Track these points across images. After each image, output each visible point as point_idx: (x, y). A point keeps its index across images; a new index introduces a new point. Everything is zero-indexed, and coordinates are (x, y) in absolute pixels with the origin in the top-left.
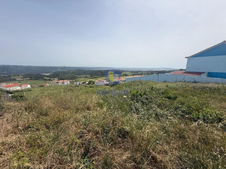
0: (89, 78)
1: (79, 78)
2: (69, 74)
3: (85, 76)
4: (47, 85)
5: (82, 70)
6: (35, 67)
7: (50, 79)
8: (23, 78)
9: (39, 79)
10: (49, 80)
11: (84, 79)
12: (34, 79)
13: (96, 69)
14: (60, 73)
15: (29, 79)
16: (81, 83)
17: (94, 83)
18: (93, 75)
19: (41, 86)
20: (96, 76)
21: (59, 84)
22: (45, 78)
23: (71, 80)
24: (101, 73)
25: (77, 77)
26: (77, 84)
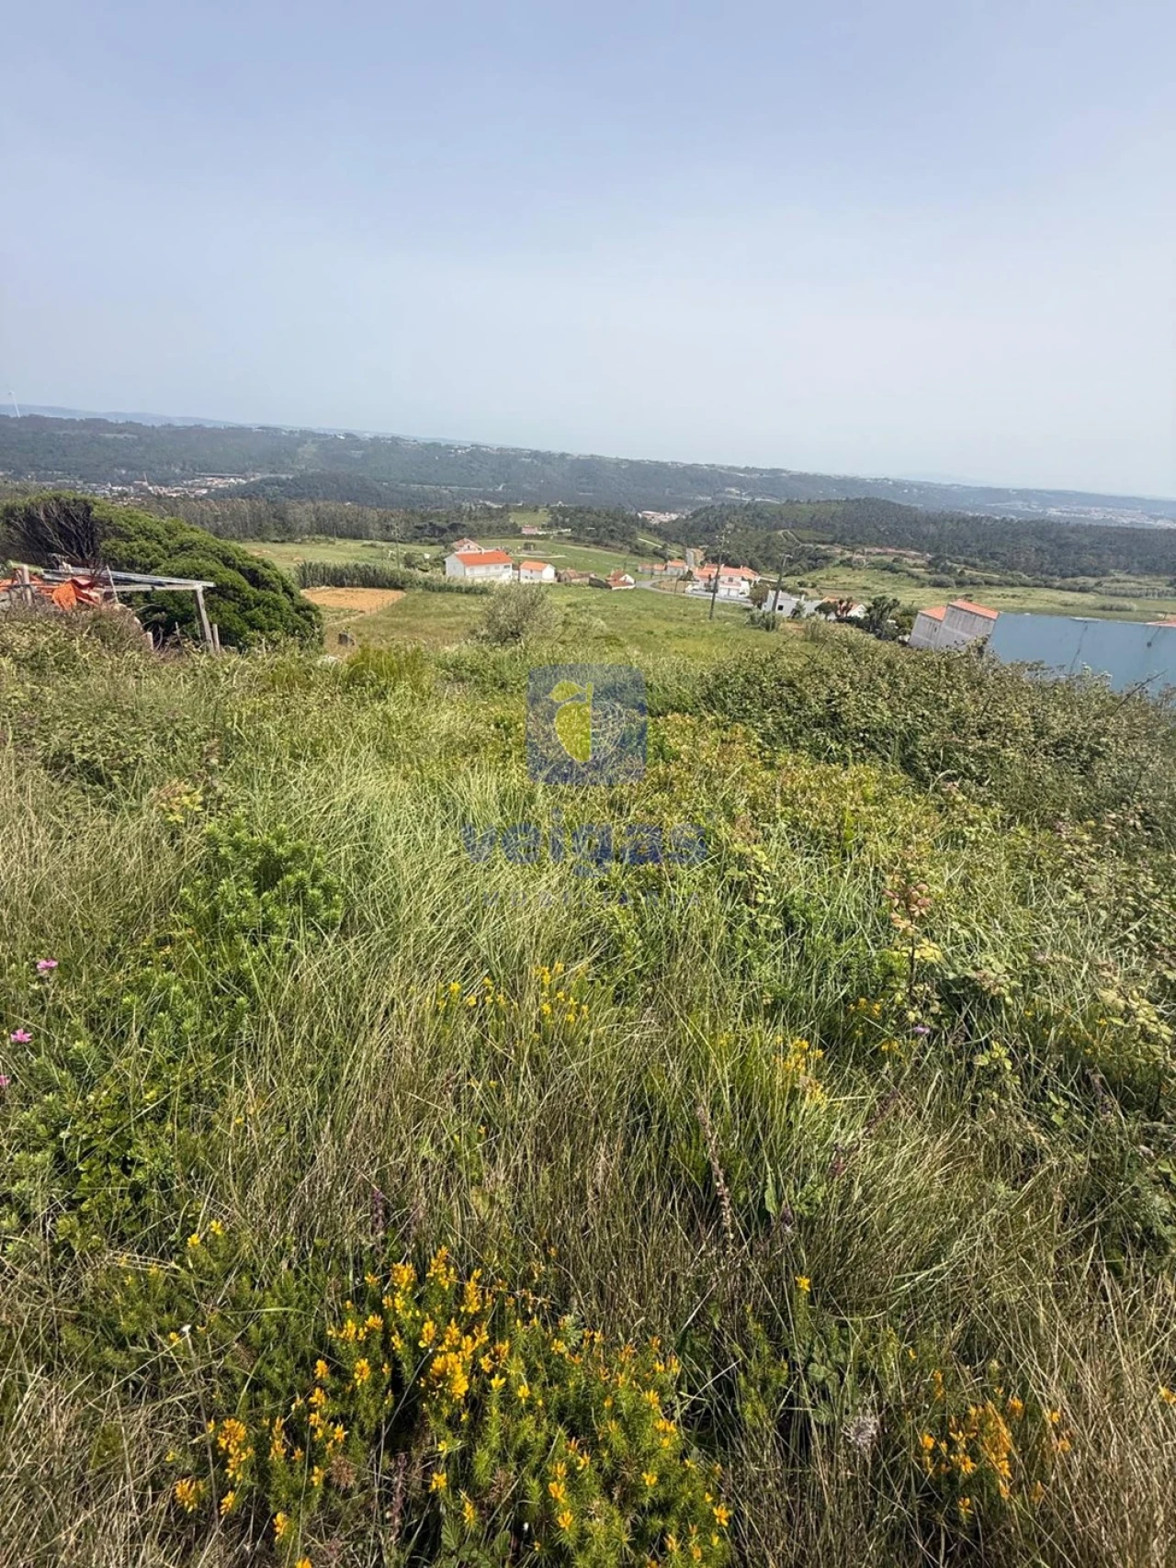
0: (910, 579)
1: (837, 571)
2: (780, 532)
3: (888, 559)
4: (624, 583)
5: (886, 506)
6: (618, 463)
7: (664, 547)
8: (550, 526)
9: (611, 543)
10: (656, 553)
11: (868, 584)
12: (588, 538)
14: (736, 513)
15: (569, 538)
16: (810, 607)
17: (911, 623)
18: (962, 558)
19: (596, 584)
20: (986, 569)
21: (690, 588)
22: (642, 539)
23: (778, 570)
24: (1045, 546)
25: (826, 558)
26: (781, 608)
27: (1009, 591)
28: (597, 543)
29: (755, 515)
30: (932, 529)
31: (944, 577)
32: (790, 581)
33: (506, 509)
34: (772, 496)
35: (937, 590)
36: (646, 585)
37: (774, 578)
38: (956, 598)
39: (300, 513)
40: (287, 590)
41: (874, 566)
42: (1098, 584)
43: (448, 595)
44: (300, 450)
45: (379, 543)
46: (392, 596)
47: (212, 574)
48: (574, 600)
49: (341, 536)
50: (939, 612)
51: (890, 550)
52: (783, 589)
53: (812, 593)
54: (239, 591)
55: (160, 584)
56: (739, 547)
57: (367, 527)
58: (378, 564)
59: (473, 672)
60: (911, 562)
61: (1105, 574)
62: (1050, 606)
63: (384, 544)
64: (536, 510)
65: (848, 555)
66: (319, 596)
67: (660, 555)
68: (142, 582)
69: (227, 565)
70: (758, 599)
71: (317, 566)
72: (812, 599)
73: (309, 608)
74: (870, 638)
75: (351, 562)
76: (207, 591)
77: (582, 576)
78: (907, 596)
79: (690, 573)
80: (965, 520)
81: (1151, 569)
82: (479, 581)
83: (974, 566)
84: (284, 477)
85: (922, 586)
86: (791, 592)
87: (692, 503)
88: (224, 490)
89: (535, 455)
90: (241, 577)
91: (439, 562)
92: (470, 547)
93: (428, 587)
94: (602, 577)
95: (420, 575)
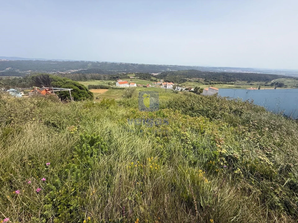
0: (201, 84)
1: (188, 82)
2: (177, 76)
3: (197, 80)
4: (149, 86)
5: (196, 71)
7: (156, 79)
8: (135, 76)
9: (147, 79)
11: (194, 85)
12: (142, 78)
13: (219, 70)
14: (169, 73)
15: (139, 78)
16: (184, 89)
17: (202, 91)
18: (210, 79)
19: (144, 87)
20: (214, 81)
21: (162, 87)
22: (152, 78)
23: (177, 83)
24: (225, 76)
25: (186, 80)
26: (178, 89)
27: (219, 85)
28: (144, 79)
29: (172, 73)
30: (204, 74)
31: (207, 83)
32: (180, 85)
33: (127, 74)
34: (175, 70)
35: (206, 85)
36: (154, 86)
37: (177, 84)
38: (210, 86)
39: (88, 76)
40: (87, 90)
42: (235, 83)
43: (117, 90)
44: (88, 65)
45: (103, 81)
46: (106, 90)
47: (72, 87)
48: (140, 90)
49: (96, 80)
50: (207, 89)
51: (197, 78)
52: (179, 86)
53: (184, 87)
54: (77, 90)
55: (62, 90)
56: (170, 79)
57: (101, 78)
58: (103, 85)
59: (123, 103)
60: (201, 80)
61: (236, 81)
62: (227, 87)
63: (104, 81)
64: (132, 74)
65: (190, 79)
66: (92, 91)
67: (156, 81)
68: (59, 89)
69: (75, 86)
70: (174, 88)
71: (92, 85)
72: (184, 88)
73: (91, 93)
74: (195, 94)
75: (99, 84)
76: (71, 91)
77: (141, 85)
78: (201, 87)
79: (161, 84)
80: (210, 73)
81: (244, 80)
82: (122, 87)
83: (212, 81)
84: (85, 69)
85: (204, 85)
86: (180, 87)
87: (161, 71)
88: (74, 72)
89: (132, 64)
90: (78, 88)
91: (115, 84)
92: (121, 81)
93: (113, 88)
94: (145, 85)
95: (111, 86)
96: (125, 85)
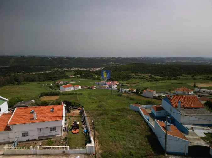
0: (146, 80)
1: (133, 79)
2: (121, 72)
3: (142, 76)
4: (95, 88)
7: (99, 77)
8: (75, 75)
9: (88, 77)
10: (98, 79)
12: (84, 77)
14: (112, 68)
15: (80, 77)
16: (127, 91)
17: (142, 93)
19: (89, 88)
21: (106, 87)
22: (94, 76)
23: (122, 80)
24: (171, 70)
26: (123, 91)
27: (163, 81)
28: (86, 78)
29: (116, 68)
30: (150, 68)
31: (152, 80)
35: (151, 82)
36: (99, 87)
37: (121, 82)
41: (140, 78)
42: (179, 78)
51: (142, 74)
60: (146, 76)
61: (181, 75)
65: (135, 76)
70: (119, 89)
77: (86, 87)
79: (106, 84)
81: (189, 73)
85: (148, 82)
89: (67, 58)
96: (69, 88)
